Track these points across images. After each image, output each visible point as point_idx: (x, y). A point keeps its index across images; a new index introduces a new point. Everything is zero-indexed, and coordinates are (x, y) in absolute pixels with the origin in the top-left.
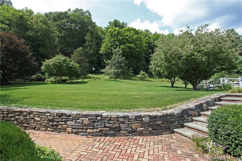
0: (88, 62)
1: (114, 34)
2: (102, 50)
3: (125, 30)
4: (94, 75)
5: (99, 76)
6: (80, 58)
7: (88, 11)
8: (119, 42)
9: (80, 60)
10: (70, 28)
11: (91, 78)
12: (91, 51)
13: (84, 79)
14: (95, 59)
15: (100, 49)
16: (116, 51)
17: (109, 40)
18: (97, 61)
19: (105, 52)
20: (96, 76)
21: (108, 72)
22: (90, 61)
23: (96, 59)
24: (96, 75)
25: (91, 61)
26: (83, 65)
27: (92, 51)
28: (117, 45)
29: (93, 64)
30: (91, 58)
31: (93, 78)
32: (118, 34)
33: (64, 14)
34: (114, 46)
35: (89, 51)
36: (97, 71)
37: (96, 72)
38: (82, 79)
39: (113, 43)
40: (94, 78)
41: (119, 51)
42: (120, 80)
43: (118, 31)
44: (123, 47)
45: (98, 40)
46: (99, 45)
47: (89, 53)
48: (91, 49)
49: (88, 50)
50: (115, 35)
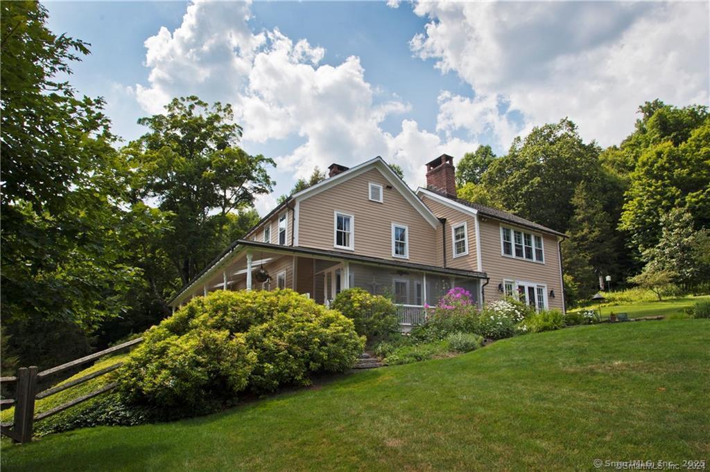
0: (591, 263)
1: (658, 168)
2: (627, 221)
3: (698, 140)
4: (613, 292)
5: (627, 294)
6: (568, 260)
7: (564, 121)
8: (678, 187)
9: (570, 263)
10: (531, 190)
11: (605, 303)
12: (594, 232)
13: (587, 306)
14: (607, 249)
15: (620, 220)
16: (672, 218)
17: (644, 189)
18: (616, 255)
19: (639, 224)
20: (617, 295)
21: (650, 281)
22: (596, 259)
23: (613, 250)
24: (619, 293)
25: (598, 258)
26: (578, 275)
27: (597, 232)
28: (673, 198)
29: (606, 263)
30: (597, 251)
31: (609, 301)
32: (670, 164)
33: (512, 162)
34: (664, 203)
35: (590, 233)
36: (619, 281)
37: (618, 285)
38: (583, 307)
39: (659, 196)
40: (613, 300)
41: (680, 216)
42: (695, 295)
43: (671, 152)
44: (698, 195)
45: (609, 193)
46: (613, 208)
47: (590, 239)
48: (595, 228)
49: (586, 231)
50: (662, 168)
